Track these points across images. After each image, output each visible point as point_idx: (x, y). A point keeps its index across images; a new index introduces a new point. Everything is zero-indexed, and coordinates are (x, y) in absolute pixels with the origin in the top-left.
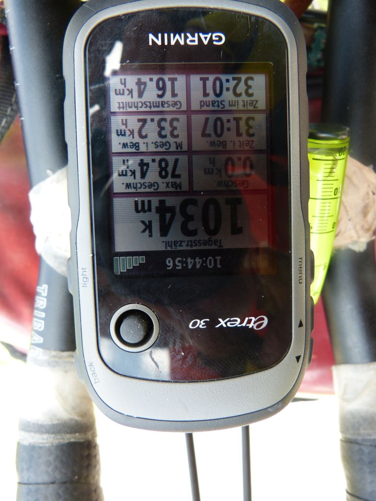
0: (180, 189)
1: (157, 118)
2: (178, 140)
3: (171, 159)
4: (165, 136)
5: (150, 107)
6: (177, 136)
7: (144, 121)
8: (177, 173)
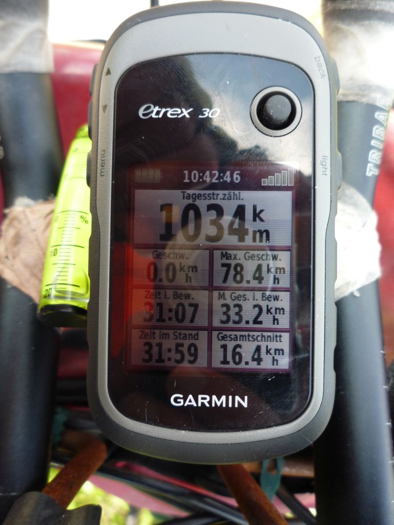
0: (222, 253)
1: (243, 325)
2: (222, 302)
3: (230, 283)
4: (235, 306)
5: (249, 336)
6: (223, 305)
7: (256, 321)
8: (225, 269)
